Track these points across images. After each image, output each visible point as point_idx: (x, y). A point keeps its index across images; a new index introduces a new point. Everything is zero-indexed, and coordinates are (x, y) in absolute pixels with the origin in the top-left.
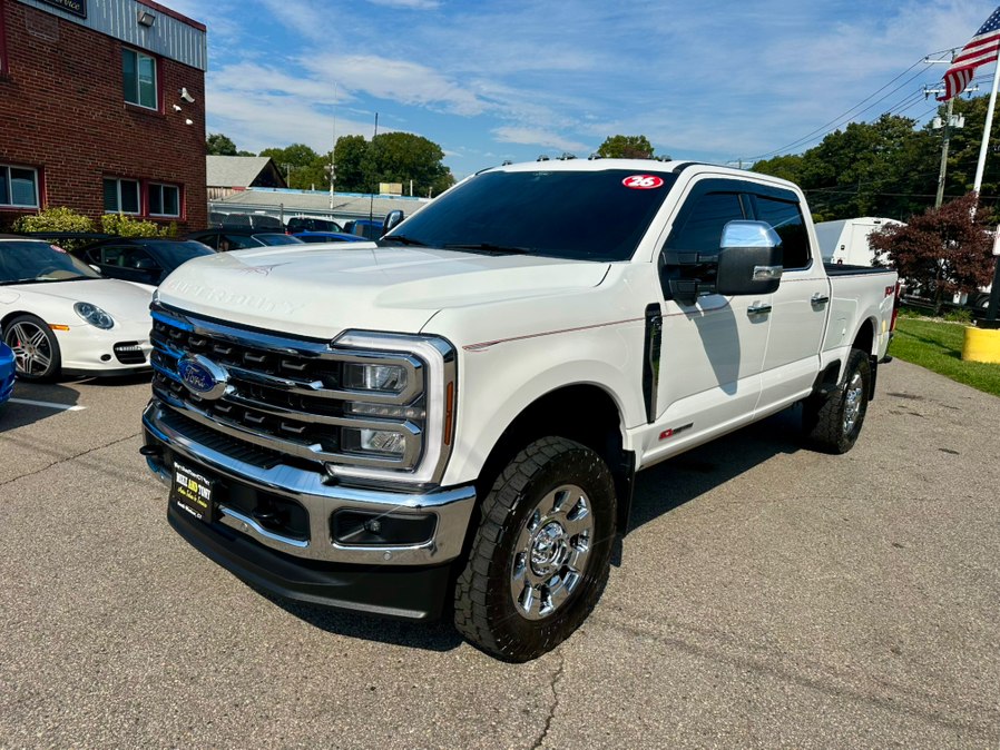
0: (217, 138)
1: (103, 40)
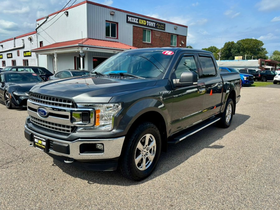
1: (168, 34)
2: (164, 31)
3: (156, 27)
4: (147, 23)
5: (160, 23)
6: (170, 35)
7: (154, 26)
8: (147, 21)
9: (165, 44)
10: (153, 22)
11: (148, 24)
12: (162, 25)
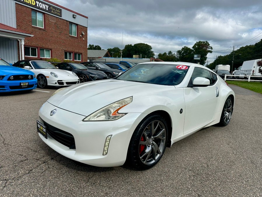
0: (97, 46)
1: (65, 21)
2: (60, 17)
3: (50, 11)
4: (36, 4)
5: (54, 7)
6: (68, 22)
7: (47, 9)
8: (37, 2)
9: (63, 32)
10: (44, 4)
11: (39, 5)
12: (58, 10)
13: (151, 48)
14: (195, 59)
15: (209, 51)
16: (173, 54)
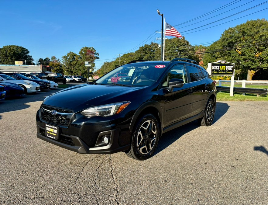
13: (28, 52)
14: (86, 66)
15: (96, 57)
16: (57, 59)
